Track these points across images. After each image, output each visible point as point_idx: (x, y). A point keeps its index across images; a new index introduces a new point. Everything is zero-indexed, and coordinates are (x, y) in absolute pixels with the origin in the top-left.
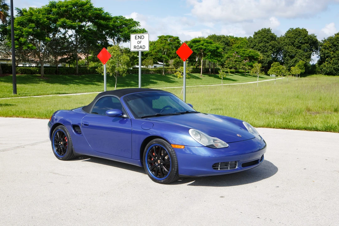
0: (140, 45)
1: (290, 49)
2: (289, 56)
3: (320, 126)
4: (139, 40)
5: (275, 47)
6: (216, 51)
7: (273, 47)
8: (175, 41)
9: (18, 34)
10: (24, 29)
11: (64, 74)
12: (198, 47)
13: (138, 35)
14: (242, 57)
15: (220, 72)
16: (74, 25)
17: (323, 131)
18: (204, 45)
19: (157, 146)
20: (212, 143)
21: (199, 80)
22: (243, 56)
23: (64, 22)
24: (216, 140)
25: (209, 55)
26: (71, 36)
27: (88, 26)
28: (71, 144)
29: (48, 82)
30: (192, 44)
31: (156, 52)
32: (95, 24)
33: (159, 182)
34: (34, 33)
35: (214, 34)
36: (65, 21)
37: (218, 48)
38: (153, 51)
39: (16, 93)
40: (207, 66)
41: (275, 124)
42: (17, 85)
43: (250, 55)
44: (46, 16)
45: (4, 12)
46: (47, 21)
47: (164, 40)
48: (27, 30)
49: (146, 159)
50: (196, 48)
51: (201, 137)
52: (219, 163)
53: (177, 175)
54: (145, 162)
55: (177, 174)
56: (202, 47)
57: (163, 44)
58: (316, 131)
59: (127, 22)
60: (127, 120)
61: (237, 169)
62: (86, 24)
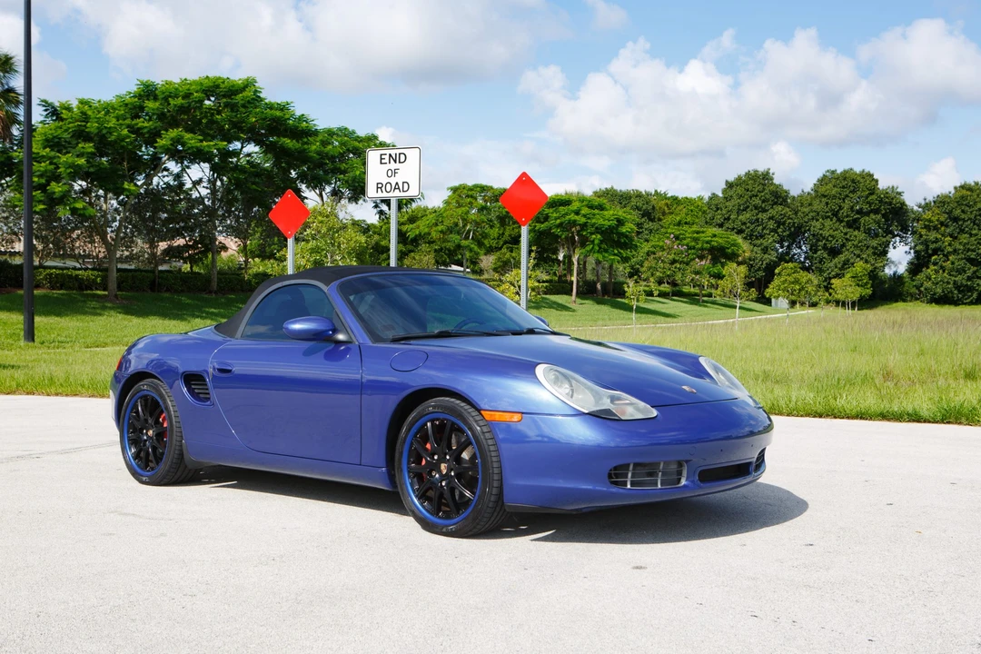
0: (393, 182)
1: (828, 228)
2: (825, 248)
3: (925, 408)
4: (393, 166)
5: (784, 224)
6: (615, 231)
7: (779, 224)
8: (497, 201)
9: (46, 171)
10: (64, 159)
11: (176, 292)
12: (563, 220)
13: (388, 152)
14: (693, 251)
15: (628, 287)
16: (207, 149)
17: (937, 422)
18: (583, 212)
19: (437, 420)
20: (606, 404)
21: (567, 313)
22: (694, 248)
23: (178, 140)
24: (619, 399)
25: (596, 242)
26: (197, 183)
27: (249, 155)
28: (179, 434)
29: (127, 313)
30: (547, 211)
31: (442, 232)
32: (269, 148)
33: (444, 530)
34: (92, 170)
35: (609, 187)
36: (182, 137)
37: (620, 222)
38: (434, 228)
39: (33, 340)
40: (590, 276)
41: (793, 403)
42: (37, 319)
43: (715, 244)
44: (128, 121)
45: (7, 112)
46: (129, 137)
47: (468, 196)
48: (70, 160)
49: (404, 463)
50: (558, 221)
51: (573, 391)
52: (629, 465)
53: (498, 509)
54: (401, 470)
55: (500, 503)
56: (577, 218)
57: (463, 209)
58: (914, 421)
59: (361, 145)
60: (348, 350)
61: (685, 486)
62: (242, 147)
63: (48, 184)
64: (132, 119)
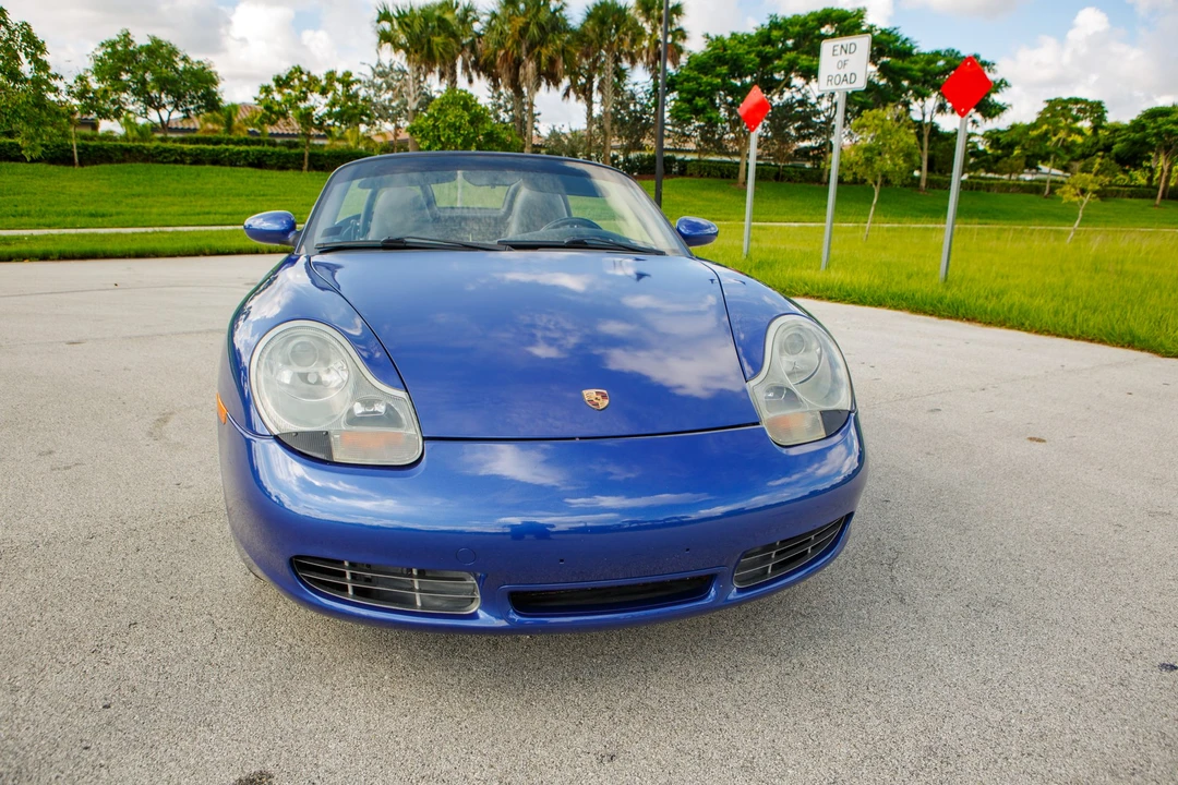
0: (842, 73)
4: (844, 57)
13: (840, 43)
52: (339, 559)
63: (694, 98)
64: (763, 45)
